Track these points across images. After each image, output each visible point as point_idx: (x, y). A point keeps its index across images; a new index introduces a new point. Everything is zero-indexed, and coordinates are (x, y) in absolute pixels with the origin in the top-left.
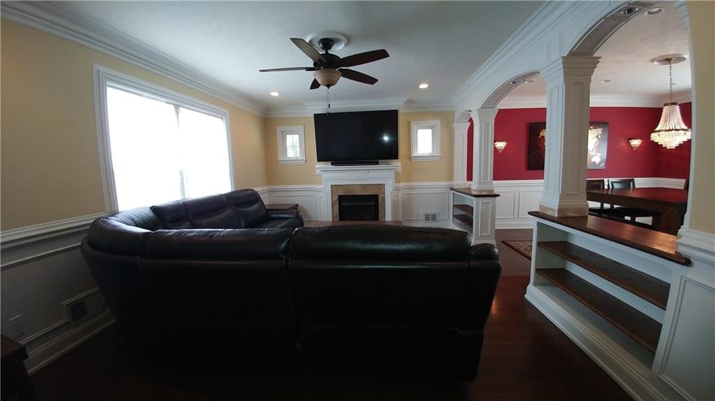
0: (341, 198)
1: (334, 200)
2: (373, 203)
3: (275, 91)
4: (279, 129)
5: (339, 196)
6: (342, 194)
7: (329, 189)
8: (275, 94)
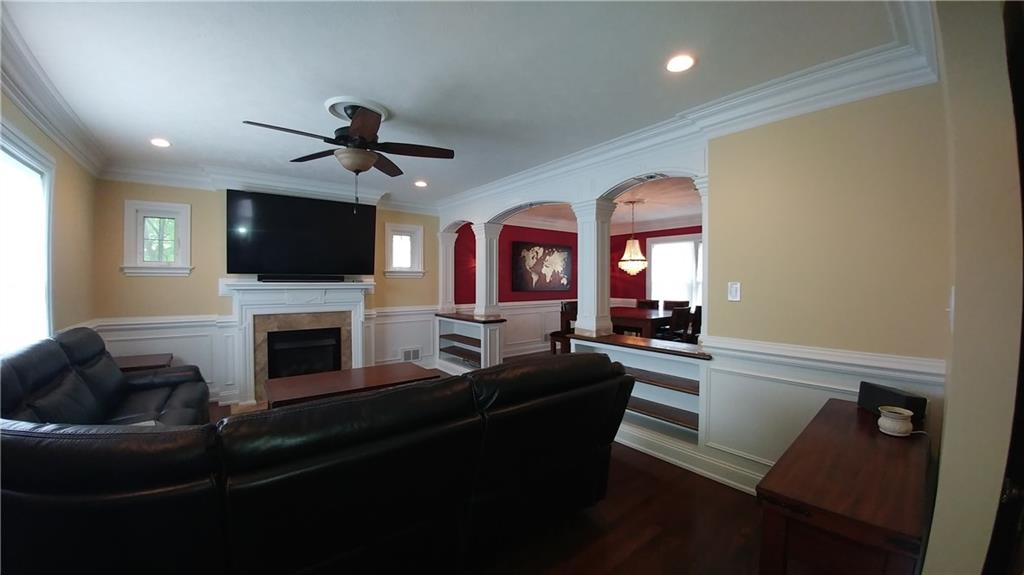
0: (273, 337)
1: (259, 341)
2: (332, 342)
3: (162, 138)
4: (130, 206)
5: (269, 333)
6: (276, 330)
7: (250, 320)
8: (160, 143)
